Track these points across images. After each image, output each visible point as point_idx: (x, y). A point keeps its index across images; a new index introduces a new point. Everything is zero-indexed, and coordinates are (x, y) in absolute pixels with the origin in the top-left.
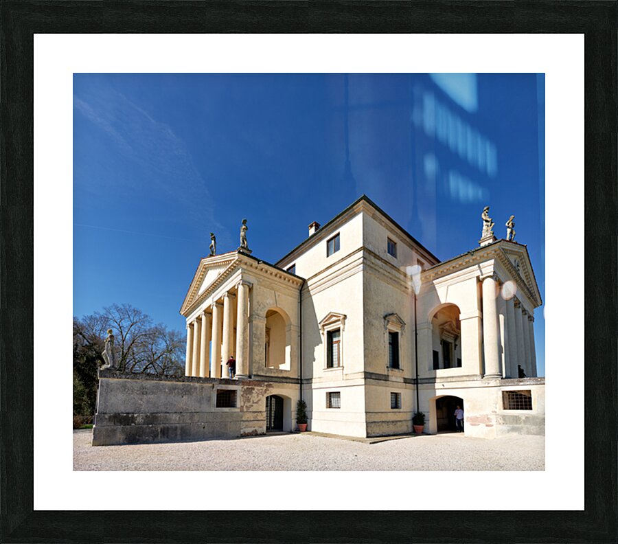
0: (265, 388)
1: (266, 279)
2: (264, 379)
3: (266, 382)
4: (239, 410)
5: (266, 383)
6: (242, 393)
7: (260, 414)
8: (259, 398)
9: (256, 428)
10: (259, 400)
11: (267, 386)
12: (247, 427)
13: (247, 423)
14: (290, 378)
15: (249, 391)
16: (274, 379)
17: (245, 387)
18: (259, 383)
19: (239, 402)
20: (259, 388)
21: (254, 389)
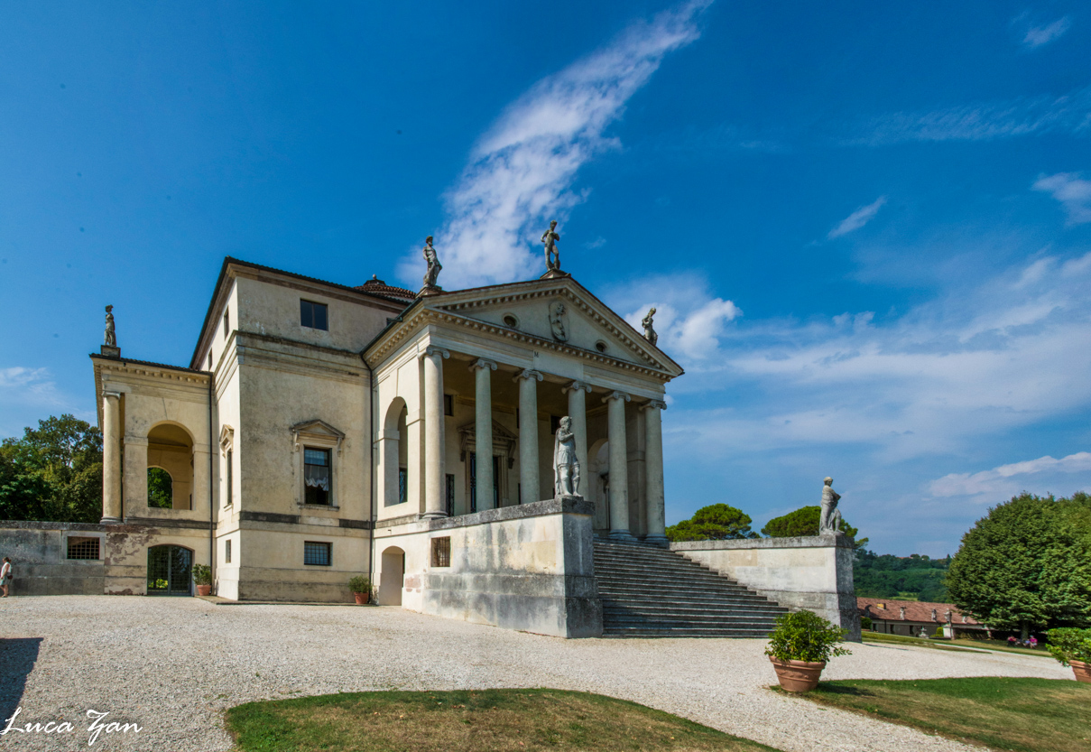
0: (146, 536)
1: (146, 383)
2: (144, 523)
3: (148, 526)
4: (102, 563)
5: (147, 529)
6: (107, 541)
7: (137, 570)
8: (136, 548)
9: (130, 587)
10: (136, 551)
11: (148, 532)
12: (115, 584)
13: (115, 581)
14: (192, 521)
15: (121, 538)
16: (163, 524)
17: (112, 534)
18: (135, 529)
19: (104, 552)
20: (136, 535)
21: (127, 536)
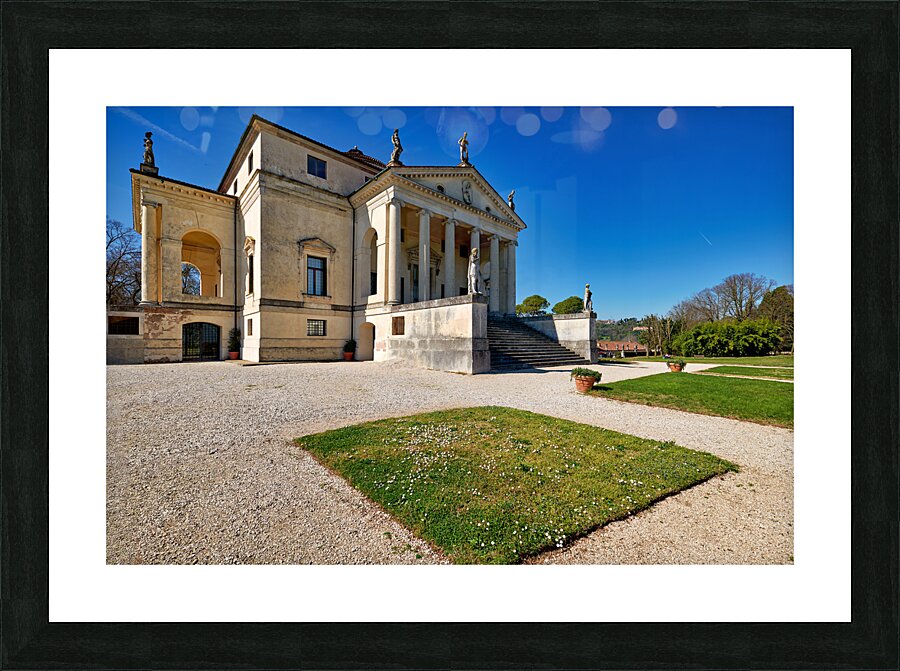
0: (180, 315)
1: (181, 198)
2: (179, 305)
3: (183, 308)
4: (141, 337)
5: (182, 310)
6: (146, 320)
7: (173, 342)
8: (172, 325)
9: (167, 356)
10: (172, 328)
11: (183, 313)
12: (153, 354)
13: (154, 350)
14: (220, 305)
15: (159, 317)
16: (195, 306)
17: (150, 314)
18: (171, 310)
19: (143, 328)
20: (172, 315)
21: (163, 316)
